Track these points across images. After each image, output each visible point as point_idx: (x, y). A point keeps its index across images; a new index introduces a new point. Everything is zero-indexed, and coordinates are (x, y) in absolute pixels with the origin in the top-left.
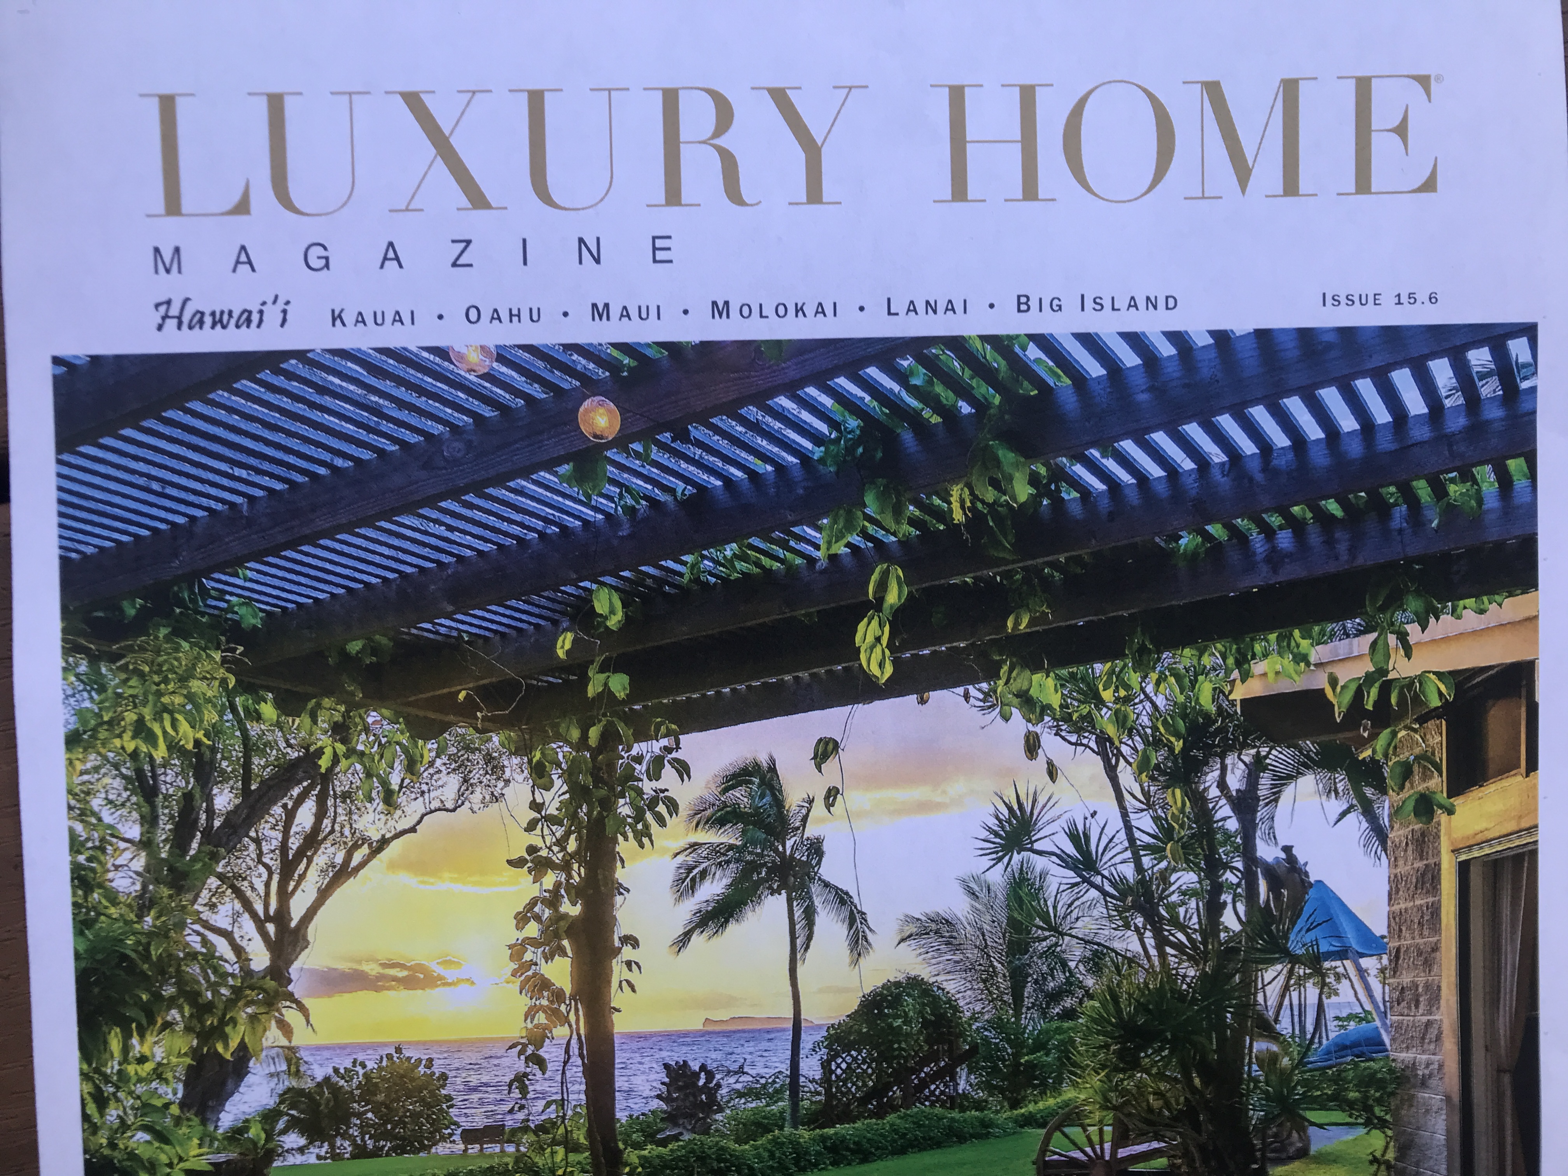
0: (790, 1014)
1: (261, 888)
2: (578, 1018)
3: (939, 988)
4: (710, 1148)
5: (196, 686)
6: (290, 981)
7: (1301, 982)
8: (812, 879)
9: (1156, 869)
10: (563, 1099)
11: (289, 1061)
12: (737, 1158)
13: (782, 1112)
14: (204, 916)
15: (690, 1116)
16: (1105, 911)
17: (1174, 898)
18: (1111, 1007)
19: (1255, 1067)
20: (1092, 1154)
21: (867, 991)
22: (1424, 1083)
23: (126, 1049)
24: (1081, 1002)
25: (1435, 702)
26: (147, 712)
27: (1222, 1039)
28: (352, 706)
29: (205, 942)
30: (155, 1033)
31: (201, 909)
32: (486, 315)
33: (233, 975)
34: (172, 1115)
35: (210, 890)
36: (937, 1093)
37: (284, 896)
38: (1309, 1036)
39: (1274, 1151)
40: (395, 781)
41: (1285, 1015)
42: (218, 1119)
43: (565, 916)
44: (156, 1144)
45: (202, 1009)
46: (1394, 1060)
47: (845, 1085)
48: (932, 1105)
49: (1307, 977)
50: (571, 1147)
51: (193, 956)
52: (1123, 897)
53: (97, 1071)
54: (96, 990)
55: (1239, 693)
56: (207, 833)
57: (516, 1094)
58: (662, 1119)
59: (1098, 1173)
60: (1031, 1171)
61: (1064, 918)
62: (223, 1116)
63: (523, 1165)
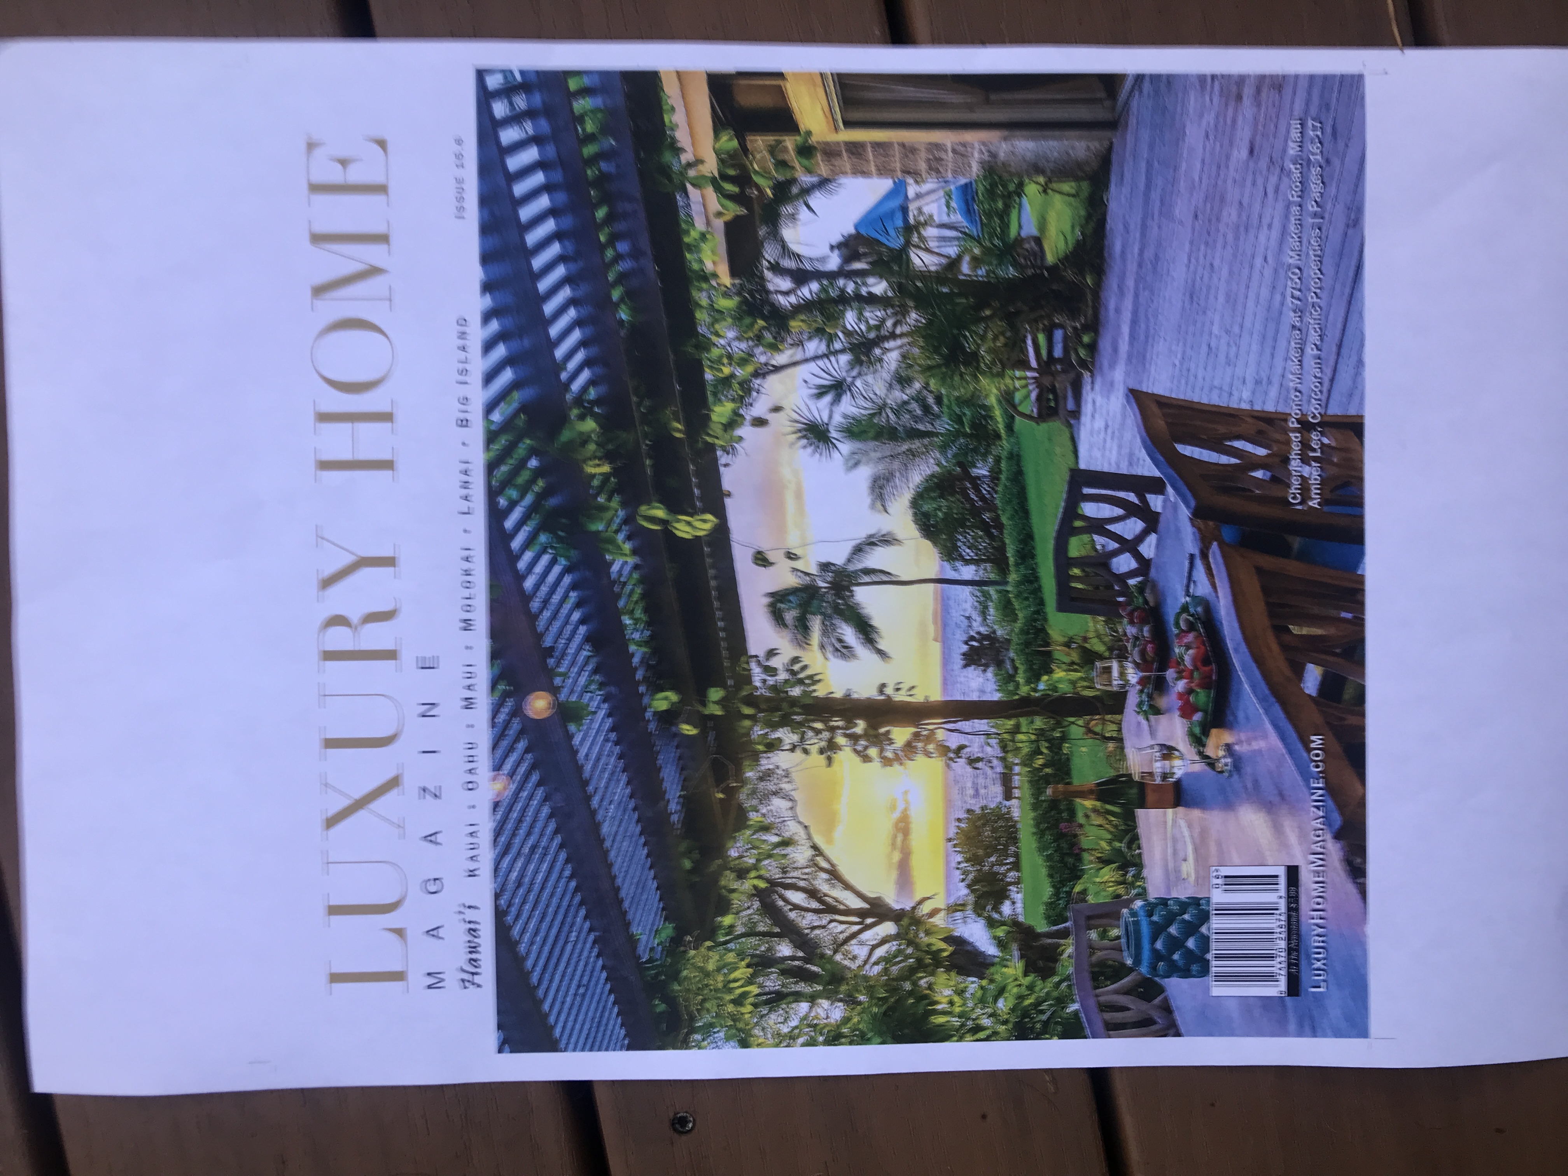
0: (932, 586)
1: (844, 926)
2: (932, 723)
3: (918, 487)
4: (1020, 639)
5: (711, 966)
6: (904, 909)
7: (922, 239)
8: (845, 570)
9: (843, 339)
11: (956, 910)
12: (1027, 621)
13: (997, 592)
14: (861, 963)
15: (998, 652)
16: (870, 375)
17: (863, 327)
18: (935, 371)
19: (979, 272)
20: (1034, 385)
21: (919, 534)
22: (994, 156)
23: (944, 1013)
24: (931, 392)
25: (735, 143)
26: (728, 997)
27: (960, 295)
28: (725, 867)
29: (876, 963)
30: (935, 994)
31: (855, 965)
32: (471, 778)
33: (899, 945)
34: (988, 984)
35: (844, 959)
36: (988, 489)
37: (848, 912)
38: (960, 235)
39: (1035, 259)
40: (775, 839)
41: (943, 251)
42: (992, 955)
43: (865, 730)
44: (1006, 994)
45: (920, 965)
46: (978, 176)
47: (980, 550)
48: (996, 492)
49: (920, 234)
50: (1016, 730)
51: (886, 971)
52: (861, 363)
53: (957, 1031)
54: (906, 1031)
55: (726, 279)
56: (806, 960)
57: (980, 765)
58: (1000, 670)
59: (1047, 381)
60: (1044, 426)
61: (873, 402)
62: (990, 953)
63: (1027, 762)
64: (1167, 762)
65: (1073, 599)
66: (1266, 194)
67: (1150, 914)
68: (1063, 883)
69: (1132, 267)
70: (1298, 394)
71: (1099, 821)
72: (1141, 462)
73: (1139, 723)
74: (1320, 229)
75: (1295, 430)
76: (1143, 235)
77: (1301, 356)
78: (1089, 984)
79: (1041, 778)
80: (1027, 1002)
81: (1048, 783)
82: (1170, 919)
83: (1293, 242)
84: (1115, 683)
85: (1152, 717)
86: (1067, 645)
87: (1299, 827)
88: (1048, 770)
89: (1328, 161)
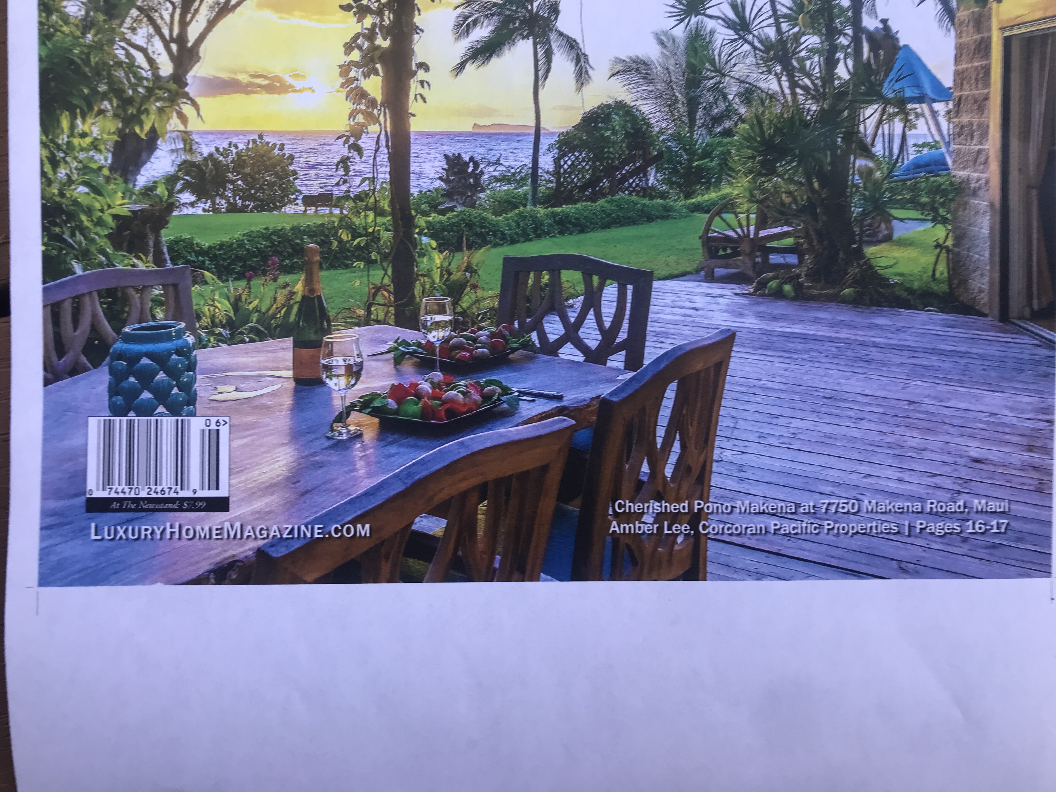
0: (533, 123)
1: (167, 17)
2: (386, 119)
3: (637, 110)
4: (475, 218)
6: (186, 84)
7: (891, 117)
8: (551, 30)
9: (791, 32)
10: (374, 177)
11: (185, 141)
12: (494, 225)
13: (526, 194)
14: (127, 36)
15: (462, 194)
16: (754, 60)
17: (803, 54)
18: (757, 129)
19: (857, 177)
20: (741, 233)
21: (587, 110)
22: (975, 193)
23: (73, 127)
24: (736, 125)
27: (834, 155)
29: (128, 55)
30: (93, 117)
31: (125, 31)
33: (147, 79)
34: (104, 176)
35: (132, 18)
36: (634, 185)
37: (184, 24)
38: (895, 157)
39: (868, 236)
41: (879, 140)
42: (136, 180)
43: (379, 47)
44: (93, 195)
45: (126, 102)
46: (954, 176)
47: (570, 176)
48: (630, 194)
49: (896, 114)
51: (119, 64)
52: (767, 51)
53: (52, 141)
54: (53, 84)
57: (341, 172)
58: (442, 195)
59: (745, 247)
60: (698, 243)
61: (726, 63)
62: (139, 177)
63: (345, 223)
64: (342, 371)
65: (517, 274)
66: (935, 475)
67: (179, 352)
68: (214, 258)
69: (861, 335)
70: (729, 509)
71: (281, 299)
72: (659, 345)
73: (385, 342)
74: (898, 533)
75: (691, 506)
76: (894, 347)
77: (768, 514)
78: (104, 287)
79: (327, 236)
80: (83, 218)
81: (321, 244)
82: (173, 373)
83: (885, 504)
84: (429, 318)
85: (391, 355)
86: (469, 268)
87: (270, 512)
88: (335, 244)
89: (965, 540)
